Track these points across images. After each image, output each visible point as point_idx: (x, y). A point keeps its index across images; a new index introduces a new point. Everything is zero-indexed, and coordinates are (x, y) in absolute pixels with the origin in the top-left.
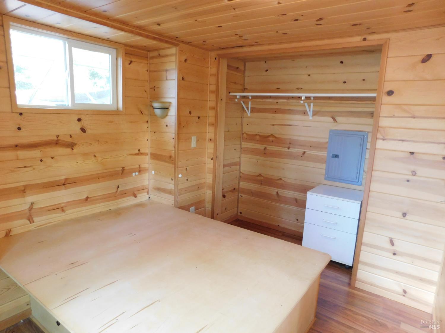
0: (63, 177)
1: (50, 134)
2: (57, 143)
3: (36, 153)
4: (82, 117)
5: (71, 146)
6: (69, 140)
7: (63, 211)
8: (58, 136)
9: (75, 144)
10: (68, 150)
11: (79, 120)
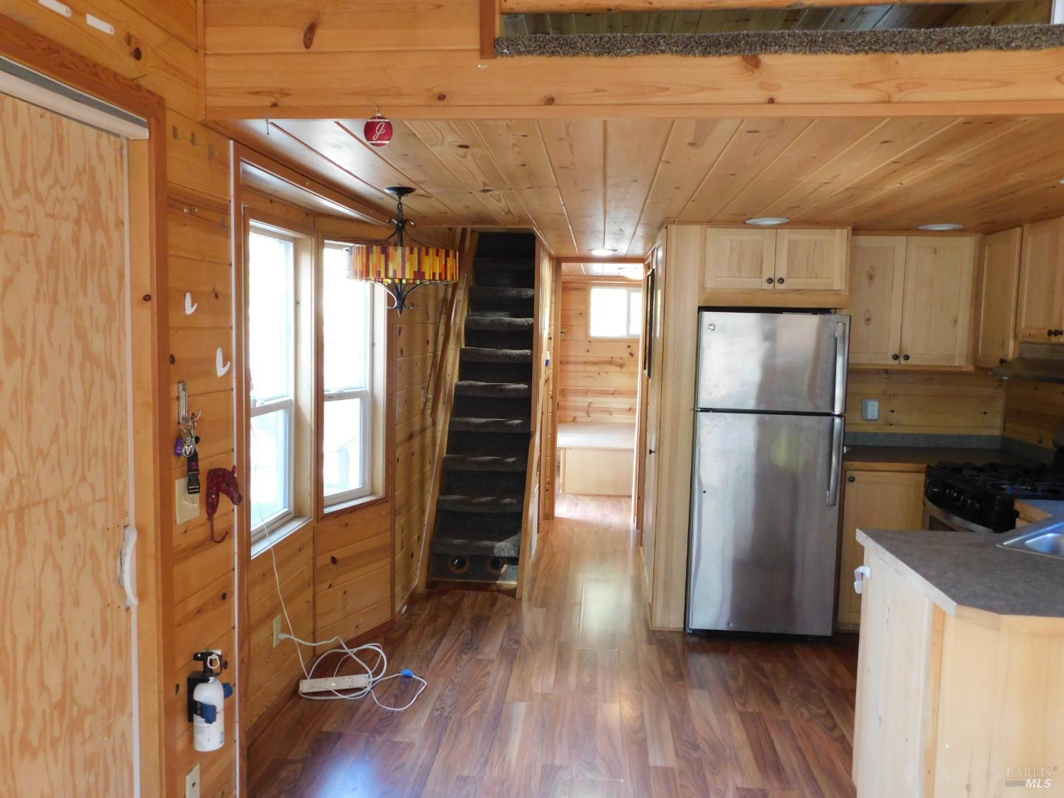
0: (613, 389)
1: (606, 355)
2: (611, 362)
3: (595, 368)
4: (631, 345)
5: (621, 366)
6: (620, 361)
7: (611, 414)
8: (612, 358)
9: (624, 365)
10: (618, 369)
11: (629, 347)
